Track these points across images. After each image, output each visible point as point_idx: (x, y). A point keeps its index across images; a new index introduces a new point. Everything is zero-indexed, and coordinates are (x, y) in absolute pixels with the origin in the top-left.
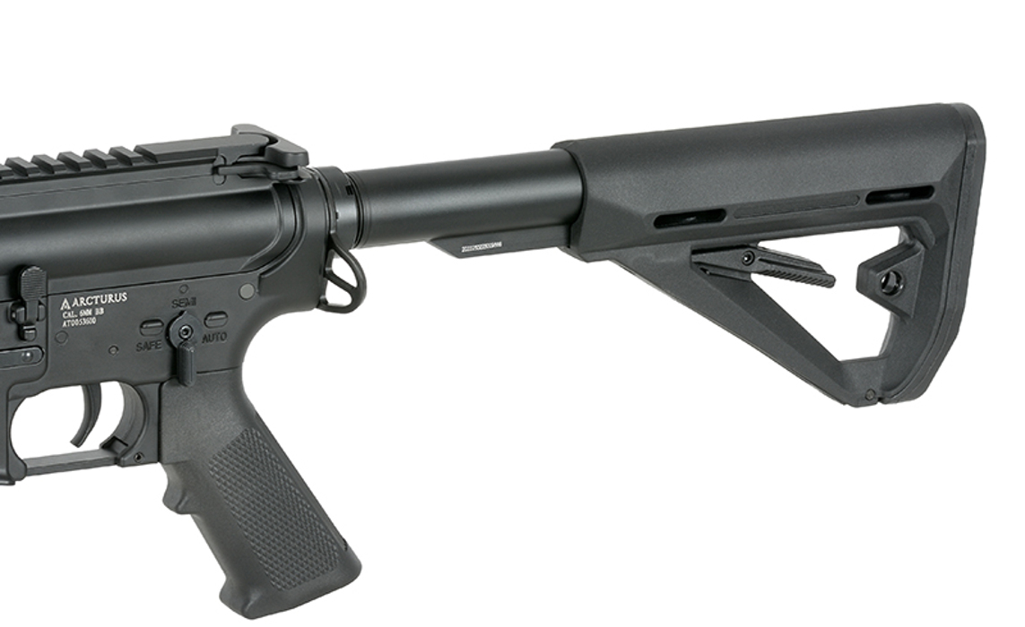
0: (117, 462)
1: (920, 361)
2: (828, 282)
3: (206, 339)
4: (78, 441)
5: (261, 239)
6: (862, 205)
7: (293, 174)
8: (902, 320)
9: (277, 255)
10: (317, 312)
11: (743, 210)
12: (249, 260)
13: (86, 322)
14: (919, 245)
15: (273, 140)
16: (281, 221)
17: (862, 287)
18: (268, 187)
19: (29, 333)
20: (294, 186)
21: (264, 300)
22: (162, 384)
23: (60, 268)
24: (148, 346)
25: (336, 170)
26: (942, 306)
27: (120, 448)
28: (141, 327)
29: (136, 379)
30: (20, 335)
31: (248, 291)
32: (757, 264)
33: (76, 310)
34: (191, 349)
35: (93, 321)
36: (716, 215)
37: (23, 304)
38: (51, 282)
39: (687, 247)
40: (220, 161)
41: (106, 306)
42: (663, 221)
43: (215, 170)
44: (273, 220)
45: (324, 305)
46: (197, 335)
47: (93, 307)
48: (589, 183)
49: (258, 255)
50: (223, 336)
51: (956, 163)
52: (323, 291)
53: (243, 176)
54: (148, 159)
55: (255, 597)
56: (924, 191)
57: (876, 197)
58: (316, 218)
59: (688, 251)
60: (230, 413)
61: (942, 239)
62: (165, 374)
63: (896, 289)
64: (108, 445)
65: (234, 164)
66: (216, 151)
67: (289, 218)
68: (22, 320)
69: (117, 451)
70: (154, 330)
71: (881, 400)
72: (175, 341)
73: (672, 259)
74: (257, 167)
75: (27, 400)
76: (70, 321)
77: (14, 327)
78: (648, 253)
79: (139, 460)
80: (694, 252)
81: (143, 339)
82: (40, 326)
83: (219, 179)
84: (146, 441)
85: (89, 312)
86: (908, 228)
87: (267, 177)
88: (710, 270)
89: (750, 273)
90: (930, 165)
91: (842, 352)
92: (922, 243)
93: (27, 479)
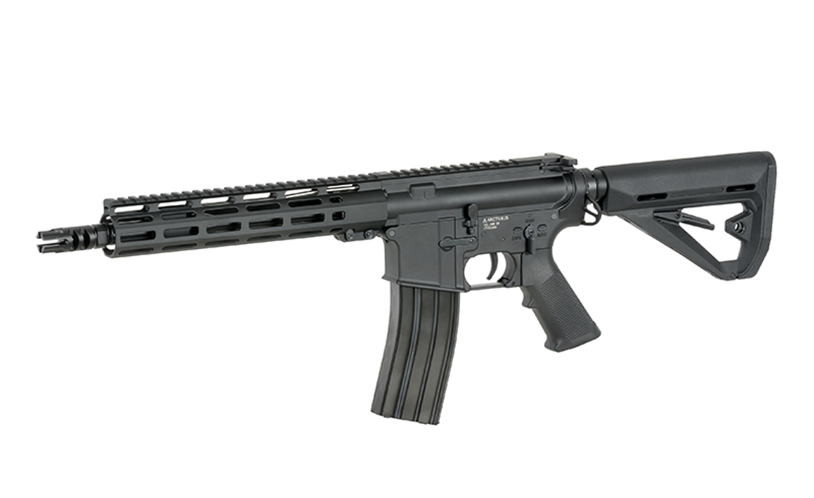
0: (505, 286)
1: (753, 260)
2: (711, 228)
3: (538, 235)
4: (489, 278)
5: (559, 196)
6: (725, 192)
7: (571, 168)
8: (745, 244)
9: (565, 202)
10: (582, 227)
11: (674, 193)
12: (554, 204)
13: (493, 228)
14: (751, 211)
15: (562, 157)
16: (567, 189)
17: (727, 230)
18: (561, 174)
19: (472, 231)
20: (571, 173)
21: (561, 220)
22: (522, 254)
23: (483, 206)
24: (516, 238)
25: (588, 169)
26: (761, 236)
27: (505, 281)
28: (514, 230)
29: (512, 252)
30: (468, 232)
31: (555, 216)
32: (681, 219)
33: (489, 223)
34: (533, 239)
35: (495, 227)
36: (663, 196)
37: (469, 219)
38: (480, 211)
39: (651, 210)
40: (542, 164)
41: (501, 222)
42: (641, 198)
43: (541, 168)
44: (565, 189)
45: (584, 223)
46: (535, 234)
47: (495, 222)
48: (610, 182)
49: (558, 202)
50: (545, 234)
51: (764, 175)
52: (583, 218)
53: (552, 170)
54: (515, 164)
55: (560, 342)
56: (751, 187)
57: (730, 189)
58: (581, 188)
59: (652, 212)
60: (548, 266)
61: (760, 208)
62: (523, 249)
63: (742, 230)
64: (500, 281)
65: (549, 165)
66: (541, 160)
67: (571, 188)
68: (469, 225)
69: (504, 282)
70: (520, 232)
71: (737, 278)
72: (527, 236)
73: (646, 216)
74: (557, 167)
75: (471, 260)
76: (487, 227)
77: (465, 229)
78: (635, 213)
79: (513, 285)
80: (655, 212)
81: (515, 235)
82: (475, 228)
83: (542, 171)
84: (516, 278)
85: (493, 224)
86: (745, 204)
87: (562, 170)
88: (662, 221)
89: (678, 223)
90: (754, 176)
91: (720, 258)
92: (752, 210)
93: (471, 292)
